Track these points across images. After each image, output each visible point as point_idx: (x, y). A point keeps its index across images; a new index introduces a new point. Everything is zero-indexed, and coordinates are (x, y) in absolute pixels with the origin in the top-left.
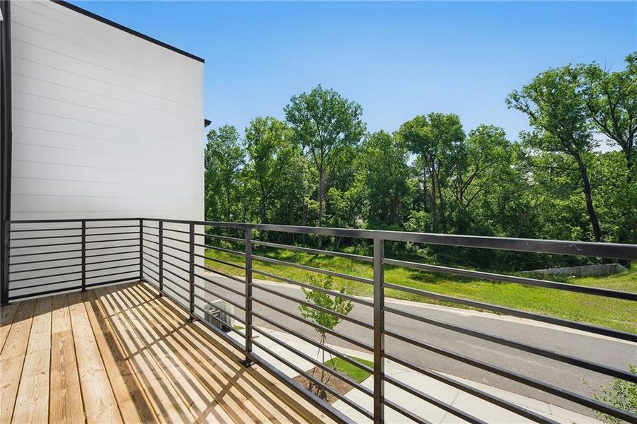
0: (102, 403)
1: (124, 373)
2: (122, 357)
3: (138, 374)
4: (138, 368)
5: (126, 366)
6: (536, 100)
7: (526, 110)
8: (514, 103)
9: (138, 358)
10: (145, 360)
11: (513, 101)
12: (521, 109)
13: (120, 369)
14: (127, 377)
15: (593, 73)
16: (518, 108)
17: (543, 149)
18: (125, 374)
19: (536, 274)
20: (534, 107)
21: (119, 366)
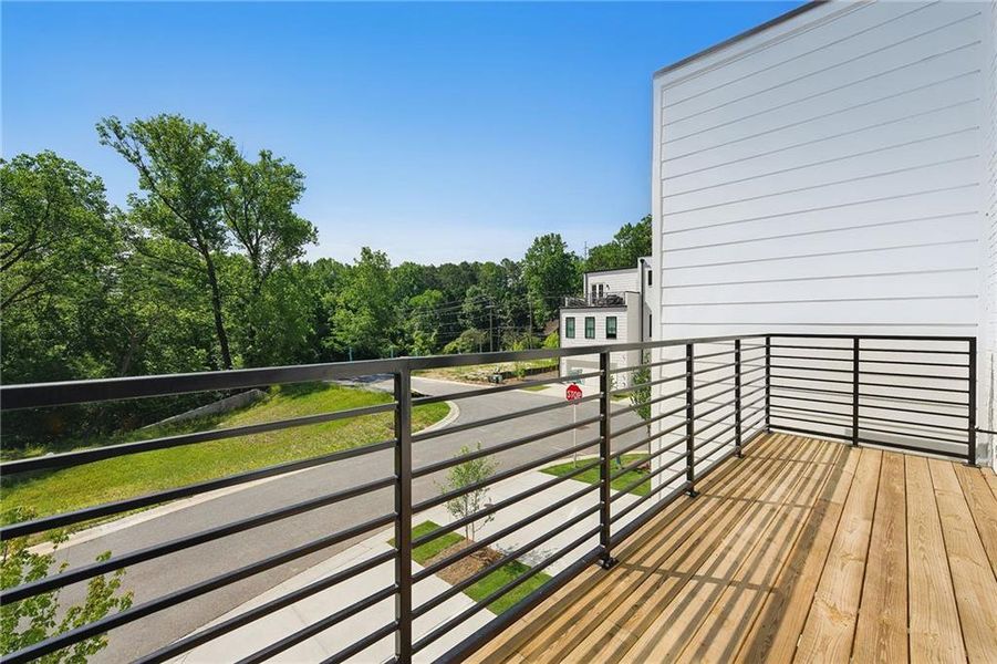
0: (843, 565)
1: (796, 575)
2: (775, 600)
3: (783, 560)
4: (774, 565)
5: (783, 581)
6: (152, 152)
7: (136, 161)
8: (114, 138)
9: (757, 579)
10: (754, 570)
11: (111, 133)
12: (127, 154)
13: (795, 582)
14: (797, 567)
15: (229, 151)
16: (121, 151)
17: (165, 232)
18: (795, 570)
19: (166, 425)
20: (147, 161)
21: (791, 590)
